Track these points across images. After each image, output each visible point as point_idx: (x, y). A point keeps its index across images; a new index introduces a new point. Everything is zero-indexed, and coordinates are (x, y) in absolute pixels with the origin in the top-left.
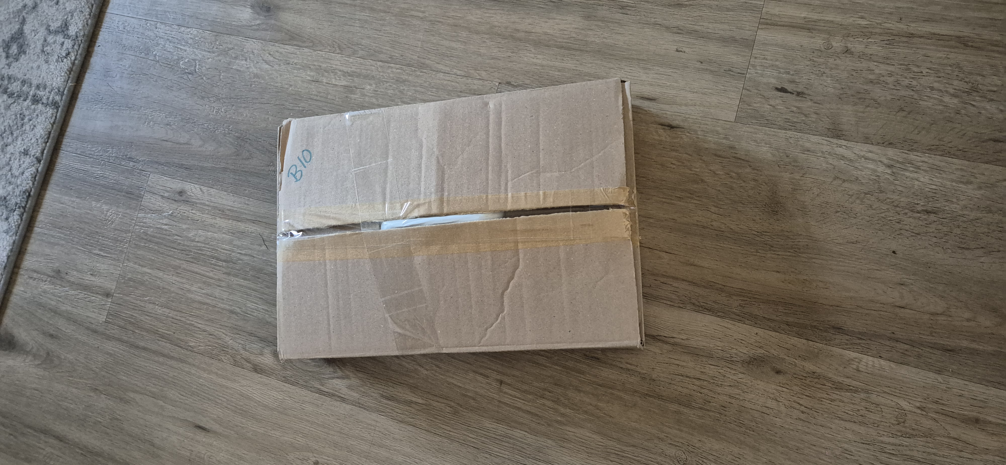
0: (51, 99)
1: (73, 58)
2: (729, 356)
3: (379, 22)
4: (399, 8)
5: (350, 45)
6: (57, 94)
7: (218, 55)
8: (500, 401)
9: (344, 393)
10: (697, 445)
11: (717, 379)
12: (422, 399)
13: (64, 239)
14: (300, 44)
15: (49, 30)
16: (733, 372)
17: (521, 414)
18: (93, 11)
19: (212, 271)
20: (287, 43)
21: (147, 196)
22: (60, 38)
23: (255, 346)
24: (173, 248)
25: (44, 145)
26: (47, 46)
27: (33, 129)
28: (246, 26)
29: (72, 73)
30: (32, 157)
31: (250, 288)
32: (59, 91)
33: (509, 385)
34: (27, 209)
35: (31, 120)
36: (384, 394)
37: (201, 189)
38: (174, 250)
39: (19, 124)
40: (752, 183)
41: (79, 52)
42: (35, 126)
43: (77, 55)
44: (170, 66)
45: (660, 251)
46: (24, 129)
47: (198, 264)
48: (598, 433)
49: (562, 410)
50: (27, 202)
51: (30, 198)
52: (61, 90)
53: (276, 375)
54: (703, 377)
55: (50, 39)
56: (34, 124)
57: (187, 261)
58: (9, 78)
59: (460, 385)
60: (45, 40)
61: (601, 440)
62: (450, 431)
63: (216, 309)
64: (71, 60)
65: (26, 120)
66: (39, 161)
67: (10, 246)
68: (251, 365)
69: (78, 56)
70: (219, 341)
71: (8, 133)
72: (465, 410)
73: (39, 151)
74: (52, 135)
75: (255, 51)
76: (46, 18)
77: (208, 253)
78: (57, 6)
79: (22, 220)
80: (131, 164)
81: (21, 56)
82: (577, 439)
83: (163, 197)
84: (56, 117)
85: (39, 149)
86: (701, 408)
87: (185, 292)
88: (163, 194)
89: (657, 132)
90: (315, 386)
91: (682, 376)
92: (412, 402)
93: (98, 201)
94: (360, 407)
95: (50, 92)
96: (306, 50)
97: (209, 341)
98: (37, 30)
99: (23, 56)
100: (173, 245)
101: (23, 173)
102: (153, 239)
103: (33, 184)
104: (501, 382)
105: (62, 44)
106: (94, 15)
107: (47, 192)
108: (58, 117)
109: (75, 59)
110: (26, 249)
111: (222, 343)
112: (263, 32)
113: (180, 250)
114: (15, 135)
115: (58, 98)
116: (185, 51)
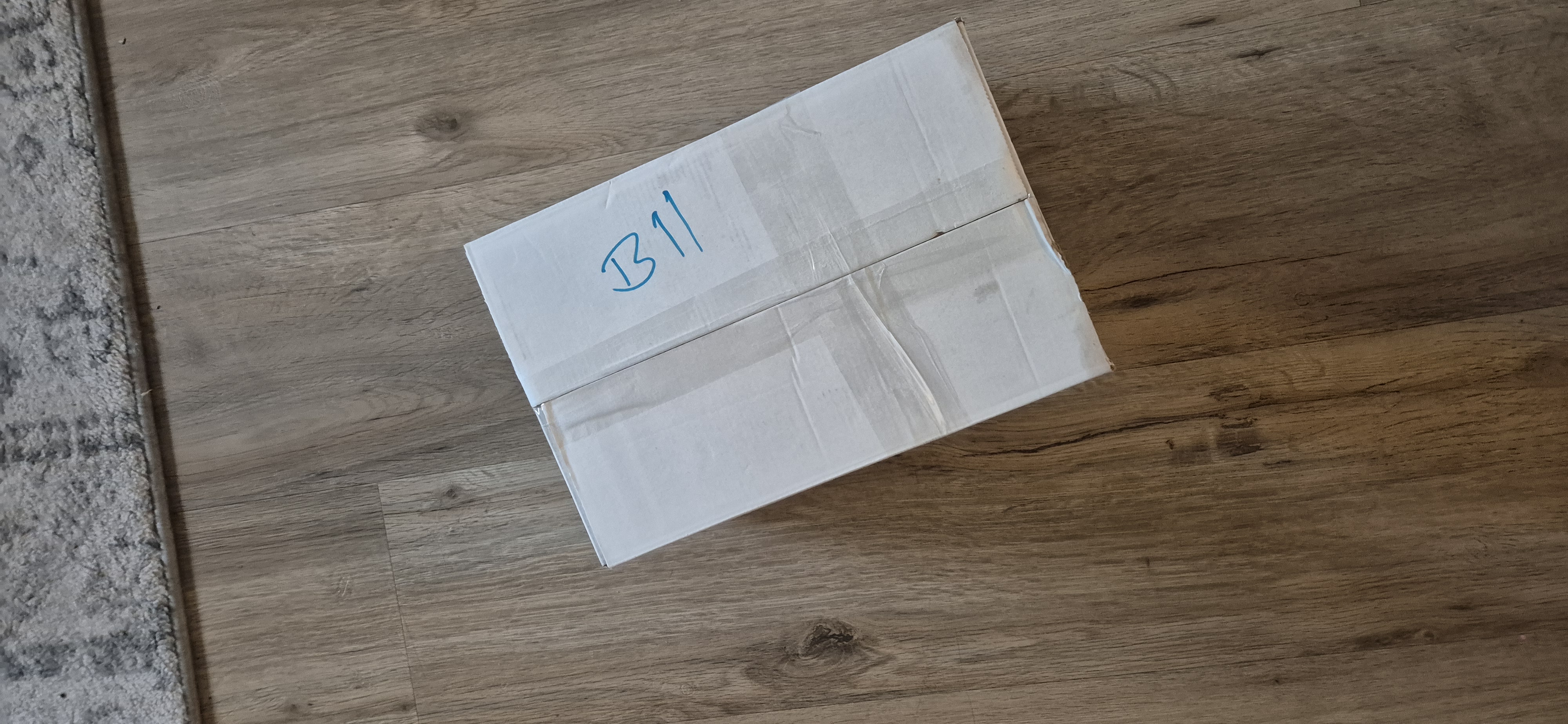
0: (119, 434)
1: (123, 347)
2: (1491, 371)
3: (671, 70)
4: (695, 33)
5: (635, 130)
6: (125, 421)
7: (399, 239)
8: (1158, 590)
9: (896, 683)
10: (1494, 521)
11: (1487, 414)
12: (1030, 638)
13: (275, 653)
14: (541, 162)
15: (46, 316)
16: (1508, 392)
17: (1200, 593)
18: (114, 251)
19: (574, 592)
20: (518, 168)
21: (390, 522)
22: (76, 323)
23: (709, 676)
24: (484, 586)
25: (150, 516)
26: (57, 347)
27: (113, 498)
28: (425, 168)
29: (134, 373)
30: (139, 545)
31: (653, 593)
32: (128, 414)
33: (1162, 559)
34: (177, 634)
35: (100, 485)
36: (963, 657)
37: (485, 472)
38: (490, 588)
39: (81, 501)
40: (1428, 93)
41: (129, 332)
42: (113, 492)
43: (126, 339)
44: (316, 291)
45: (1320, 257)
46: (94, 504)
47: (542, 592)
48: (1337, 569)
49: (1263, 559)
50: (171, 622)
51: (174, 614)
52: (131, 410)
53: (768, 704)
54: (1465, 420)
55: (57, 330)
56: (110, 489)
57: (522, 595)
58: (13, 430)
59: (1083, 592)
60: (48, 338)
61: (1344, 577)
62: (1098, 666)
63: (613, 648)
64: (120, 352)
65: (90, 487)
66: (156, 546)
67: (179, 706)
68: (717, 708)
69: (130, 342)
70: (643, 695)
71: (65, 523)
72: (1106, 626)
73: (148, 530)
74: (155, 494)
75: (467, 206)
76: (28, 297)
77: (553, 568)
78: (37, 269)
79: (177, 655)
80: (332, 482)
81: (15, 383)
82: (1304, 591)
83: (421, 512)
84: (146, 460)
85: (146, 528)
86: (1480, 466)
87: (541, 644)
88: (419, 508)
89: (1238, 71)
90: (841, 693)
91: (1432, 431)
92: (1013, 650)
93: (302, 566)
94: (933, 693)
95: (111, 423)
96: (560, 168)
97: (626, 702)
98: (20, 326)
99: (19, 382)
100: (479, 581)
101: (137, 580)
102: (440, 585)
103: (167, 588)
104: (1148, 561)
105: (87, 330)
106: (121, 259)
107: (198, 590)
108: (150, 459)
109: (128, 347)
110: (210, 698)
111: (651, 695)
112: (463, 167)
113: (498, 583)
114: (82, 522)
115: (132, 427)
116: (332, 254)
